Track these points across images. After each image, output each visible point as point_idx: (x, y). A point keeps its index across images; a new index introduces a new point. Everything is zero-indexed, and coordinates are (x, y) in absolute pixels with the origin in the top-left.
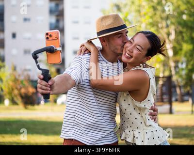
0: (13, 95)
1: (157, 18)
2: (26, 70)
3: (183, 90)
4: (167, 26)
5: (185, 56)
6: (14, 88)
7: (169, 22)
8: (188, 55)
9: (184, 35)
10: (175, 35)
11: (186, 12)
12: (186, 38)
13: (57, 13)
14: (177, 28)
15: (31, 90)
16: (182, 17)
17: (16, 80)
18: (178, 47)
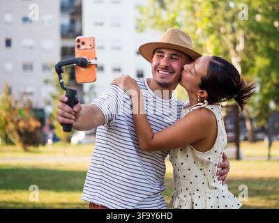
0: (7, 131)
1: (219, 19)
2: (25, 94)
3: (256, 125)
4: (233, 31)
5: (259, 75)
6: (9, 120)
7: (235, 25)
8: (263, 74)
9: (258, 44)
10: (245, 45)
11: (261, 10)
12: (260, 49)
13: (71, 11)
14: (248, 33)
15: (34, 124)
16: (254, 18)
17: (11, 109)
18: (249, 62)
